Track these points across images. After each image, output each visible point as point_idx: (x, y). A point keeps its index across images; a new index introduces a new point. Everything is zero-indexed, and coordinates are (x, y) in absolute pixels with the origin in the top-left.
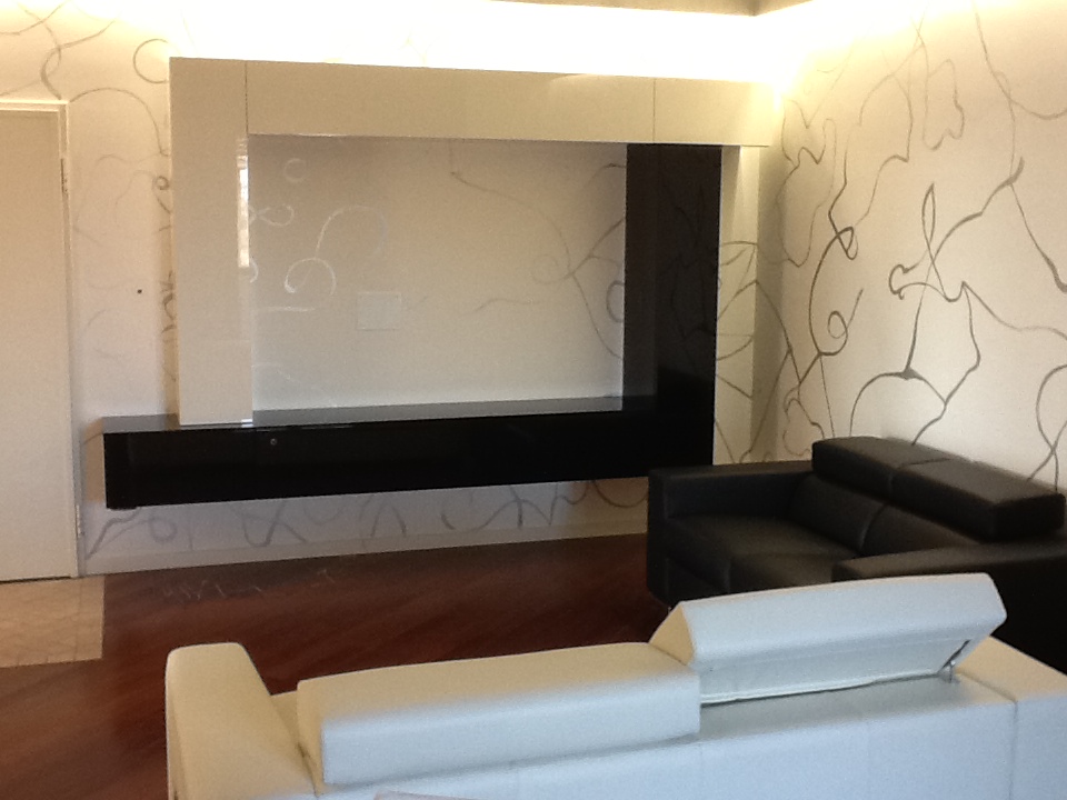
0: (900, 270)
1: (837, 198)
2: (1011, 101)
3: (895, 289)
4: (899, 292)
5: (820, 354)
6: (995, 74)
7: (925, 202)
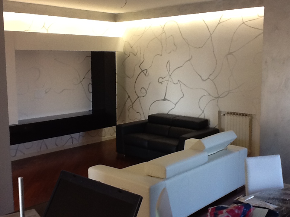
0: (161, 78)
1: (142, 63)
2: (188, 44)
3: (160, 82)
4: (161, 83)
5: (138, 97)
6: (184, 39)
7: (167, 64)
